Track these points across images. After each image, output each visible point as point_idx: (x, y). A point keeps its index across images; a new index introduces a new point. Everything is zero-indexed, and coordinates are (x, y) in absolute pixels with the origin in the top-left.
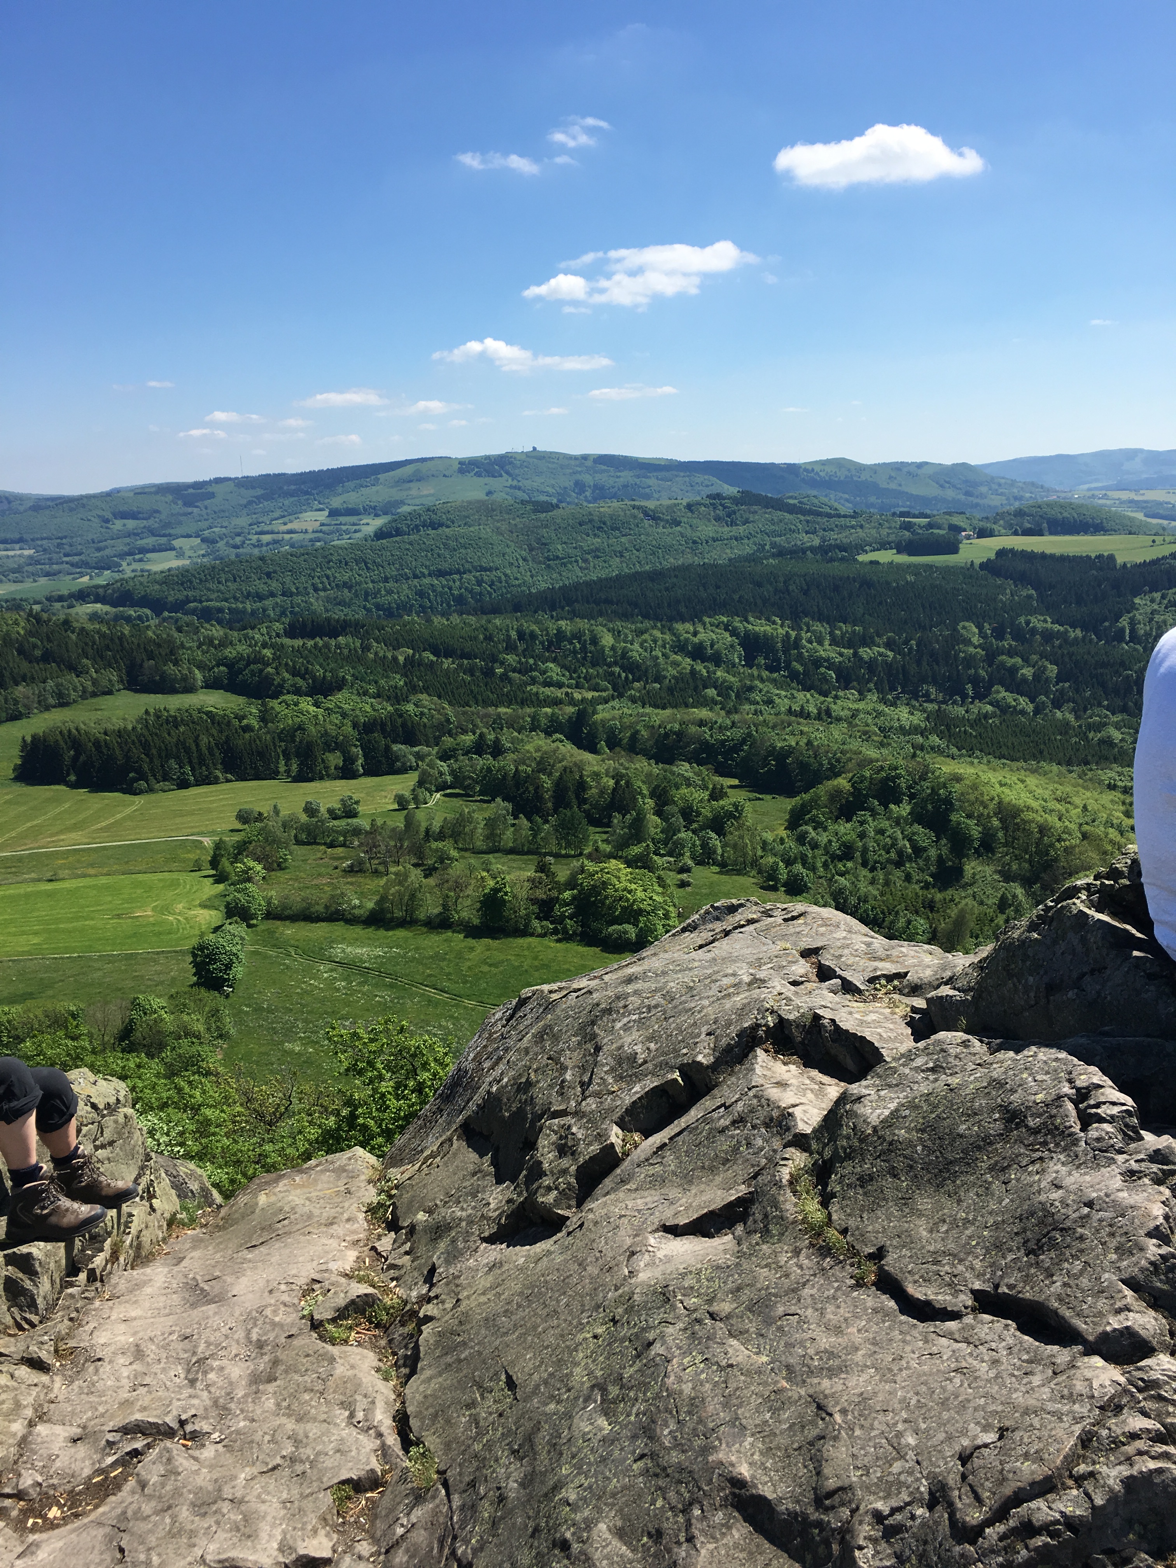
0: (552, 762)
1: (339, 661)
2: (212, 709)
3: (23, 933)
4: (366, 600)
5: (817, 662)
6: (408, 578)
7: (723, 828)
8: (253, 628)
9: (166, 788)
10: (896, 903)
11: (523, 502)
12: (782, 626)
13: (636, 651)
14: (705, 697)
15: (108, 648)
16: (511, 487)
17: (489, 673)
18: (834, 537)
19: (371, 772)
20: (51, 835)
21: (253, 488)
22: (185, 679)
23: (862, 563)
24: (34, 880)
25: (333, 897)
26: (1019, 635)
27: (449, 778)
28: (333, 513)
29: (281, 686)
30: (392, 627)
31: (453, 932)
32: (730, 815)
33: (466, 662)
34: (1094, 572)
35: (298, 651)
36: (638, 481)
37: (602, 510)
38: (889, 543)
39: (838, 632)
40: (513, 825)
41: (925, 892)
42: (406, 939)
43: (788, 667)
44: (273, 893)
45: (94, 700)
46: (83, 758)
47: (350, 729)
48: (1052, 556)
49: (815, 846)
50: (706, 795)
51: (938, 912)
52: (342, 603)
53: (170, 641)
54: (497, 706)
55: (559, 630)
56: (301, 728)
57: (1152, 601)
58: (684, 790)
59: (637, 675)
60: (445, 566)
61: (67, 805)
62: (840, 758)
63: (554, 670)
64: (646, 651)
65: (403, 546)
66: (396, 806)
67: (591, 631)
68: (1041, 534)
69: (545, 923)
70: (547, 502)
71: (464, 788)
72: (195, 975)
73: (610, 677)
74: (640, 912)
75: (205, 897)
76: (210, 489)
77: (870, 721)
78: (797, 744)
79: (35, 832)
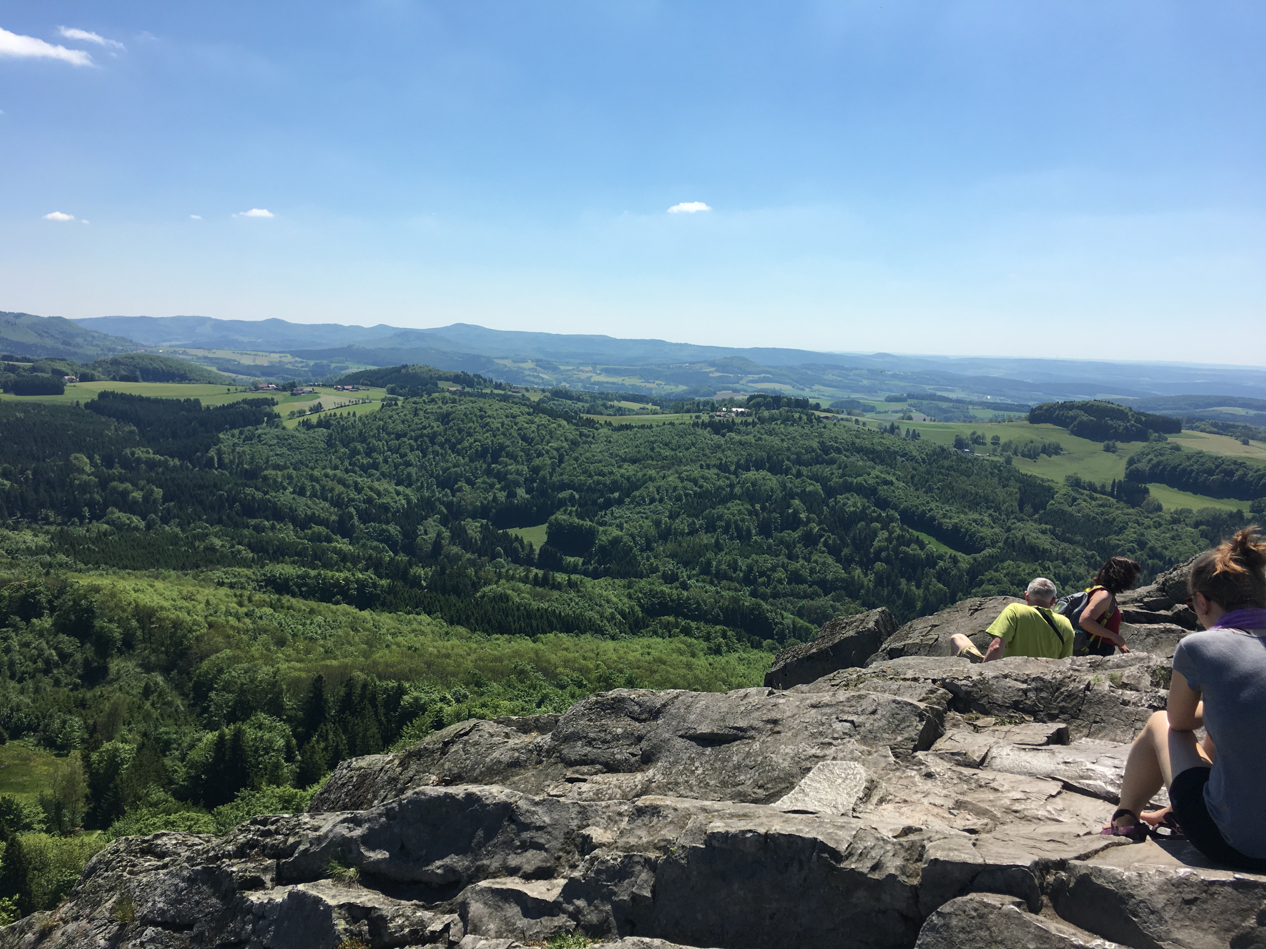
10: (49, 707)
26: (126, 464)
34: (184, 413)
41: (76, 693)
48: (148, 399)
51: (90, 708)
57: (233, 436)
68: (135, 380)
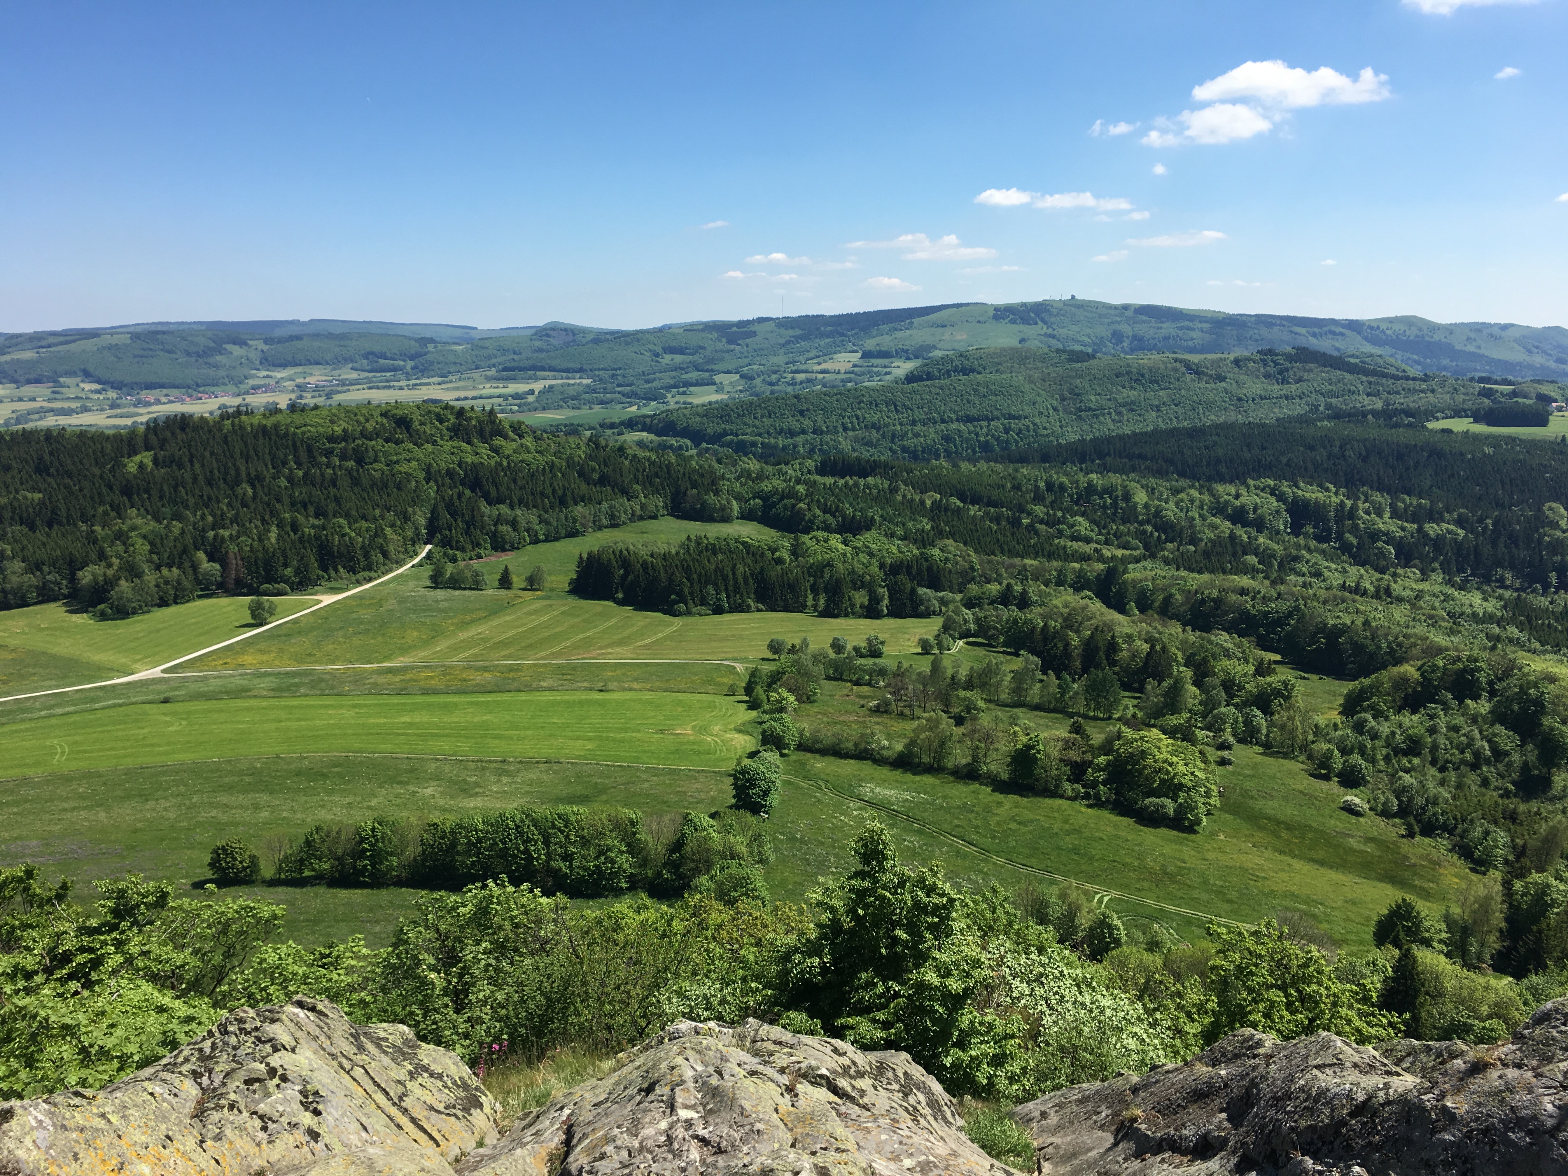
0: (1079, 618)
1: (869, 501)
2: (748, 540)
3: (578, 738)
4: (892, 442)
5: (1375, 535)
6: (935, 423)
7: (1269, 706)
8: (787, 464)
9: (703, 612)
10: (1471, 809)
11: (1058, 351)
12: (1336, 494)
13: (1170, 511)
14: (1244, 563)
15: (656, 475)
16: (1046, 335)
17: (1015, 522)
18: (1400, 401)
19: (896, 613)
20: (601, 648)
21: (793, 328)
22: (723, 508)
23: (1431, 430)
24: (586, 689)
25: (863, 735)
27: (973, 627)
28: (867, 355)
29: (811, 522)
30: (920, 471)
31: (981, 784)
32: (1277, 693)
33: (992, 510)
35: (831, 489)
36: (1180, 333)
37: (1141, 361)
38: (1465, 411)
39: (1401, 505)
40: (1041, 681)
41: (1506, 801)
42: (934, 787)
43: (1340, 537)
44: (806, 725)
45: (641, 523)
46: (631, 578)
47: (877, 569)
49: (1375, 736)
50: (1251, 669)
51: (1521, 824)
52: (869, 444)
53: (712, 472)
54: (1023, 557)
55: (1090, 484)
56: (829, 564)
58: (1225, 663)
59: (1171, 535)
60: (973, 412)
61: (614, 621)
62: (1403, 642)
63: (1082, 525)
64: (1181, 510)
65: (933, 391)
66: (920, 650)
67: (1124, 487)
69: (1076, 786)
70: (1082, 351)
71: (988, 638)
72: (734, 797)
73: (1141, 535)
74: (1180, 786)
75: (739, 722)
76: (753, 328)
77: (1437, 604)
78: (1353, 622)
79: (588, 643)
